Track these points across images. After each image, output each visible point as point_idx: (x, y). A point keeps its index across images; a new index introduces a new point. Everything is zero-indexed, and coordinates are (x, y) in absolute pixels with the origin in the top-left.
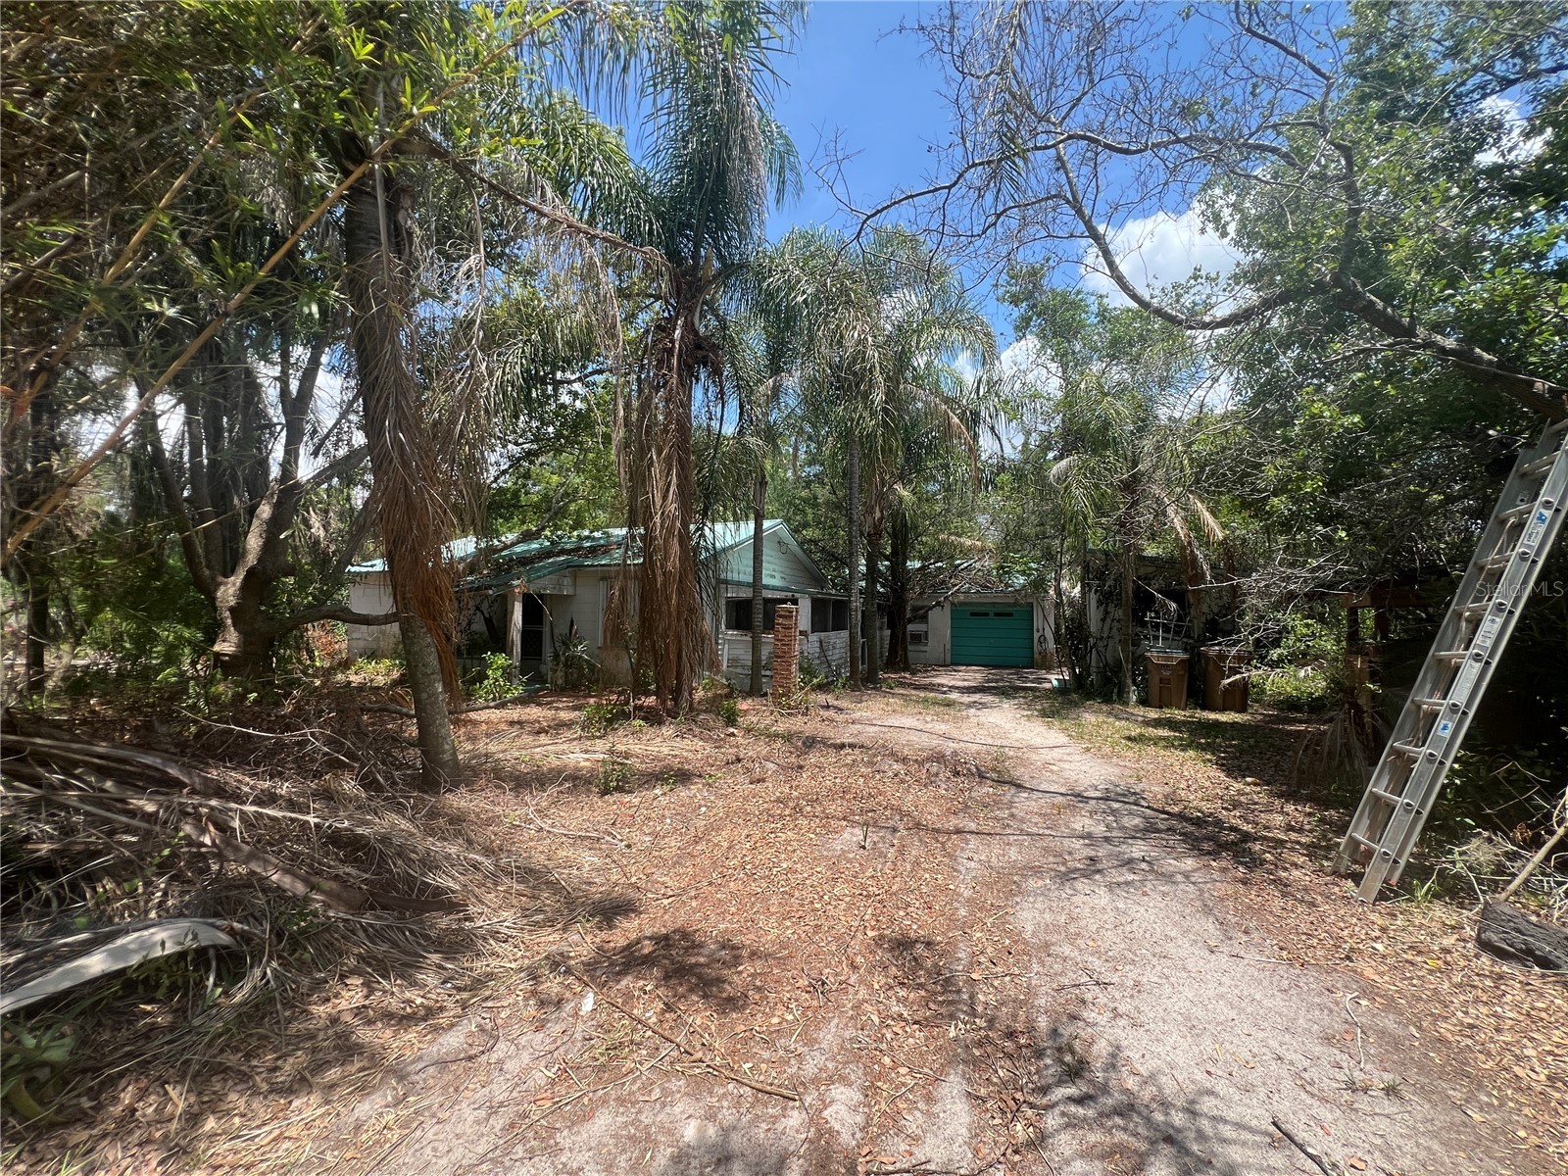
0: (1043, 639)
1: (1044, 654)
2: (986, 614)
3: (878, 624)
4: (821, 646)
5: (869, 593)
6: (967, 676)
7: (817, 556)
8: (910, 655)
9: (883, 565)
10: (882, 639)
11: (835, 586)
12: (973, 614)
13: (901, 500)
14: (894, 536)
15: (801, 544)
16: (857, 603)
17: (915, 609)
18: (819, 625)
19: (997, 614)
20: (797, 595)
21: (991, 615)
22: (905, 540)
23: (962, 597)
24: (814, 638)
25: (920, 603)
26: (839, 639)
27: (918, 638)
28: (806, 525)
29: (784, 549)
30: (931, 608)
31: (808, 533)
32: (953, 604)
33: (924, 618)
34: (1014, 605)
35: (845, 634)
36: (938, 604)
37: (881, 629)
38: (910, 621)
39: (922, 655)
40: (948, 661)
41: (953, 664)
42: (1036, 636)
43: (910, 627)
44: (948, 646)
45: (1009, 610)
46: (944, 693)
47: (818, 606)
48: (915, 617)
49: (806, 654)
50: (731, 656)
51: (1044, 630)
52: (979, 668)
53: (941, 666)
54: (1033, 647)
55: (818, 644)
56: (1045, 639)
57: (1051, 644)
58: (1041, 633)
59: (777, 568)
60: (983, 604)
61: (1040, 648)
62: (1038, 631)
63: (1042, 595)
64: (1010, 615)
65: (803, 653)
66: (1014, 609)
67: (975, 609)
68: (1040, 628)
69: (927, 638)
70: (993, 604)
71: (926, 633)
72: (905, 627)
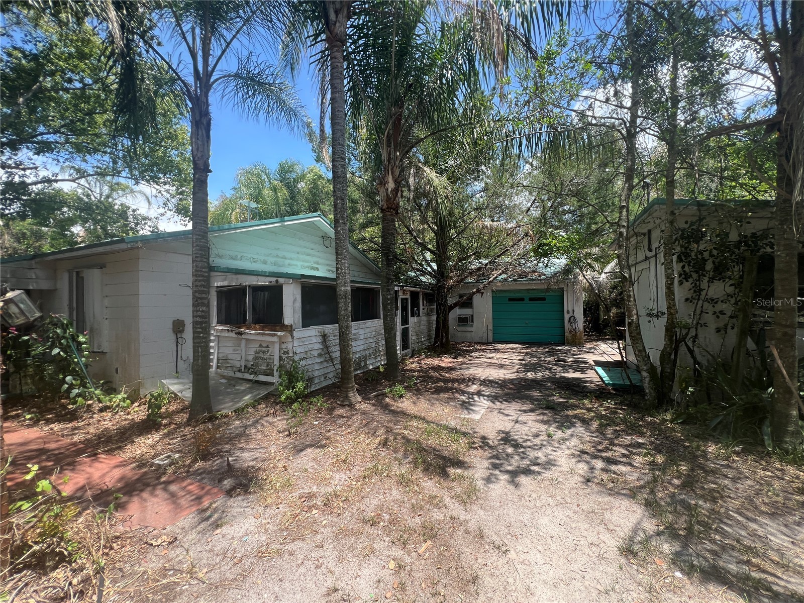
0: (573, 319)
1: (574, 332)
2: (522, 299)
4: (324, 341)
6: (506, 358)
8: (458, 335)
12: (510, 300)
18: (308, 319)
19: (531, 299)
20: (281, 280)
21: (527, 300)
24: (309, 332)
30: (473, 295)
32: (492, 291)
33: (469, 304)
34: (548, 290)
36: (479, 291)
39: (469, 335)
40: (491, 339)
41: (493, 342)
42: (567, 317)
44: (490, 327)
45: (542, 295)
49: (291, 355)
50: (221, 356)
51: (573, 311)
52: (517, 346)
53: (484, 344)
54: (564, 327)
55: (319, 339)
56: (575, 320)
57: (580, 324)
58: (571, 314)
59: (320, 261)
60: (520, 291)
61: (570, 327)
62: (568, 312)
63: (572, 280)
64: (544, 299)
65: (287, 353)
66: (547, 294)
67: (513, 295)
68: (570, 309)
69: (472, 321)
70: (528, 290)
71: (472, 316)
72: (447, 313)
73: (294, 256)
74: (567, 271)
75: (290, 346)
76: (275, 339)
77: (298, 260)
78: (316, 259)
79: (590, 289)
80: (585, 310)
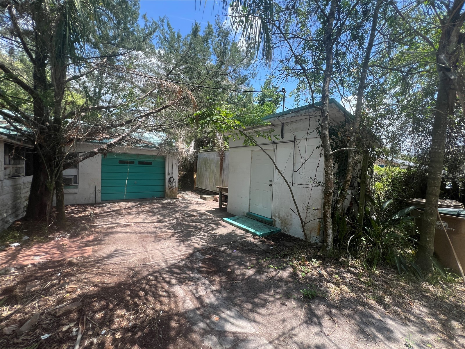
0: (171, 179)
1: (171, 188)
2: (132, 162)
12: (121, 162)
19: (140, 163)
21: (136, 163)
27: (69, 182)
34: (154, 156)
40: (99, 199)
41: (103, 201)
42: (167, 177)
44: (99, 188)
45: (149, 160)
51: (172, 173)
54: (165, 185)
56: (173, 179)
57: (177, 183)
58: (170, 176)
60: (130, 155)
61: (169, 185)
62: (169, 174)
64: (150, 163)
66: (153, 159)
67: (123, 158)
68: (170, 172)
69: (76, 182)
70: (138, 155)
71: (76, 177)
72: (61, 173)
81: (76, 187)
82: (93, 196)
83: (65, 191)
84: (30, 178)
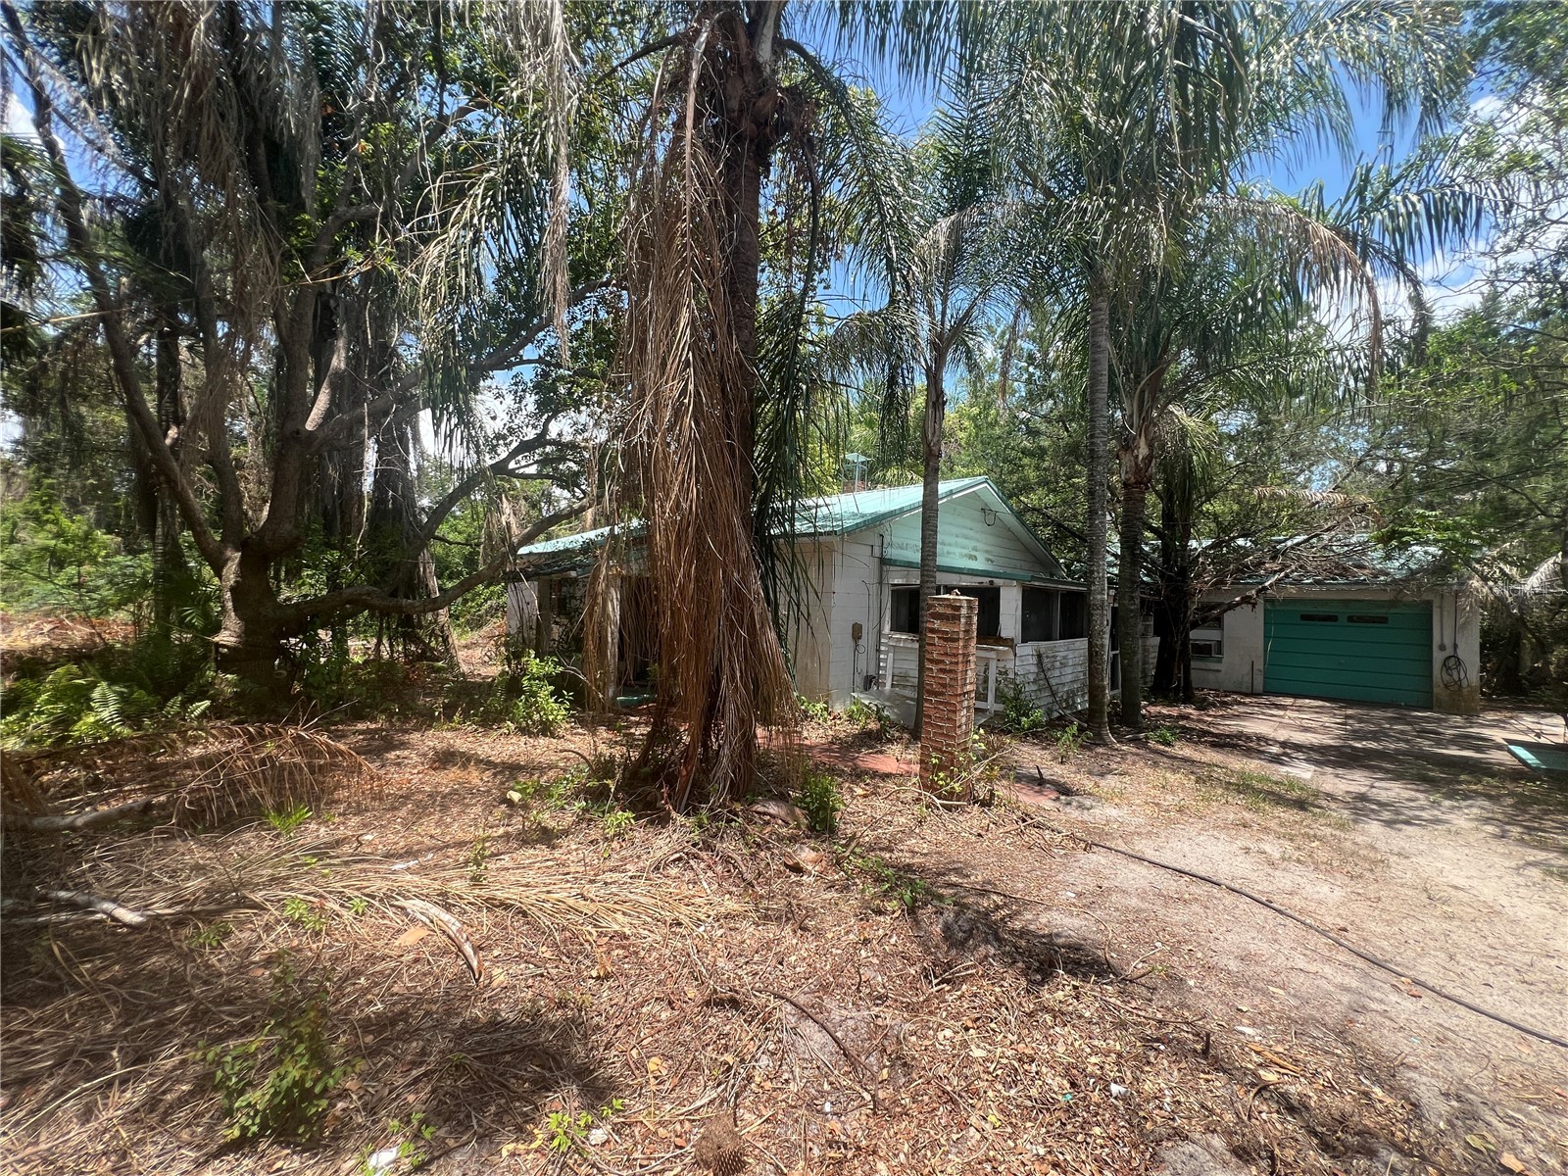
0: (1453, 662)
1: (1455, 688)
2: (1333, 618)
3: (1140, 627)
4: (1040, 663)
5: (1124, 583)
6: (1307, 718)
7: (1046, 532)
8: (1193, 674)
9: (1150, 543)
10: (1145, 650)
11: (1071, 573)
12: (1305, 617)
13: (1184, 433)
14: (1167, 496)
15: (1019, 515)
16: (1104, 596)
17: (1207, 608)
18: (1033, 630)
19: (1350, 619)
20: (998, 582)
21: (1342, 620)
22: (1187, 504)
23: (1293, 590)
24: (1027, 650)
25: (1214, 599)
26: (1071, 653)
27: (1205, 651)
28: (1027, 488)
29: (990, 519)
30: (1232, 607)
31: (1032, 499)
32: (1269, 601)
33: (1218, 623)
34: (1393, 603)
35: (1082, 644)
36: (1246, 600)
37: (1144, 635)
38: (1195, 625)
39: (1211, 676)
40: (1259, 686)
41: (1267, 692)
42: (1438, 657)
43: (1194, 634)
44: (1259, 665)
45: (1381, 612)
46: (1276, 759)
47: (1033, 599)
48: (1204, 620)
49: (1012, 676)
50: (896, 672)
51: (1455, 646)
52: (1320, 703)
53: (1247, 695)
54: (1431, 676)
55: (1034, 661)
56: (1459, 662)
57: (1472, 670)
58: (1449, 652)
59: (979, 545)
60: (1326, 602)
61: (1446, 678)
62: (1442, 648)
63: (1455, 587)
64: (1383, 620)
65: (1006, 673)
66: (1393, 611)
67: (1310, 610)
68: (1448, 642)
69: (1220, 652)
70: (1346, 602)
71: (1220, 643)
72: (1187, 635)
73: (953, 540)
74: (1441, 569)
75: (1010, 665)
76: (993, 655)
77: (956, 545)
78: (974, 544)
79: (1499, 605)
80: (1482, 646)
81: (1220, 661)
82: (1248, 679)
83: (1194, 664)
84: (1158, 640)
